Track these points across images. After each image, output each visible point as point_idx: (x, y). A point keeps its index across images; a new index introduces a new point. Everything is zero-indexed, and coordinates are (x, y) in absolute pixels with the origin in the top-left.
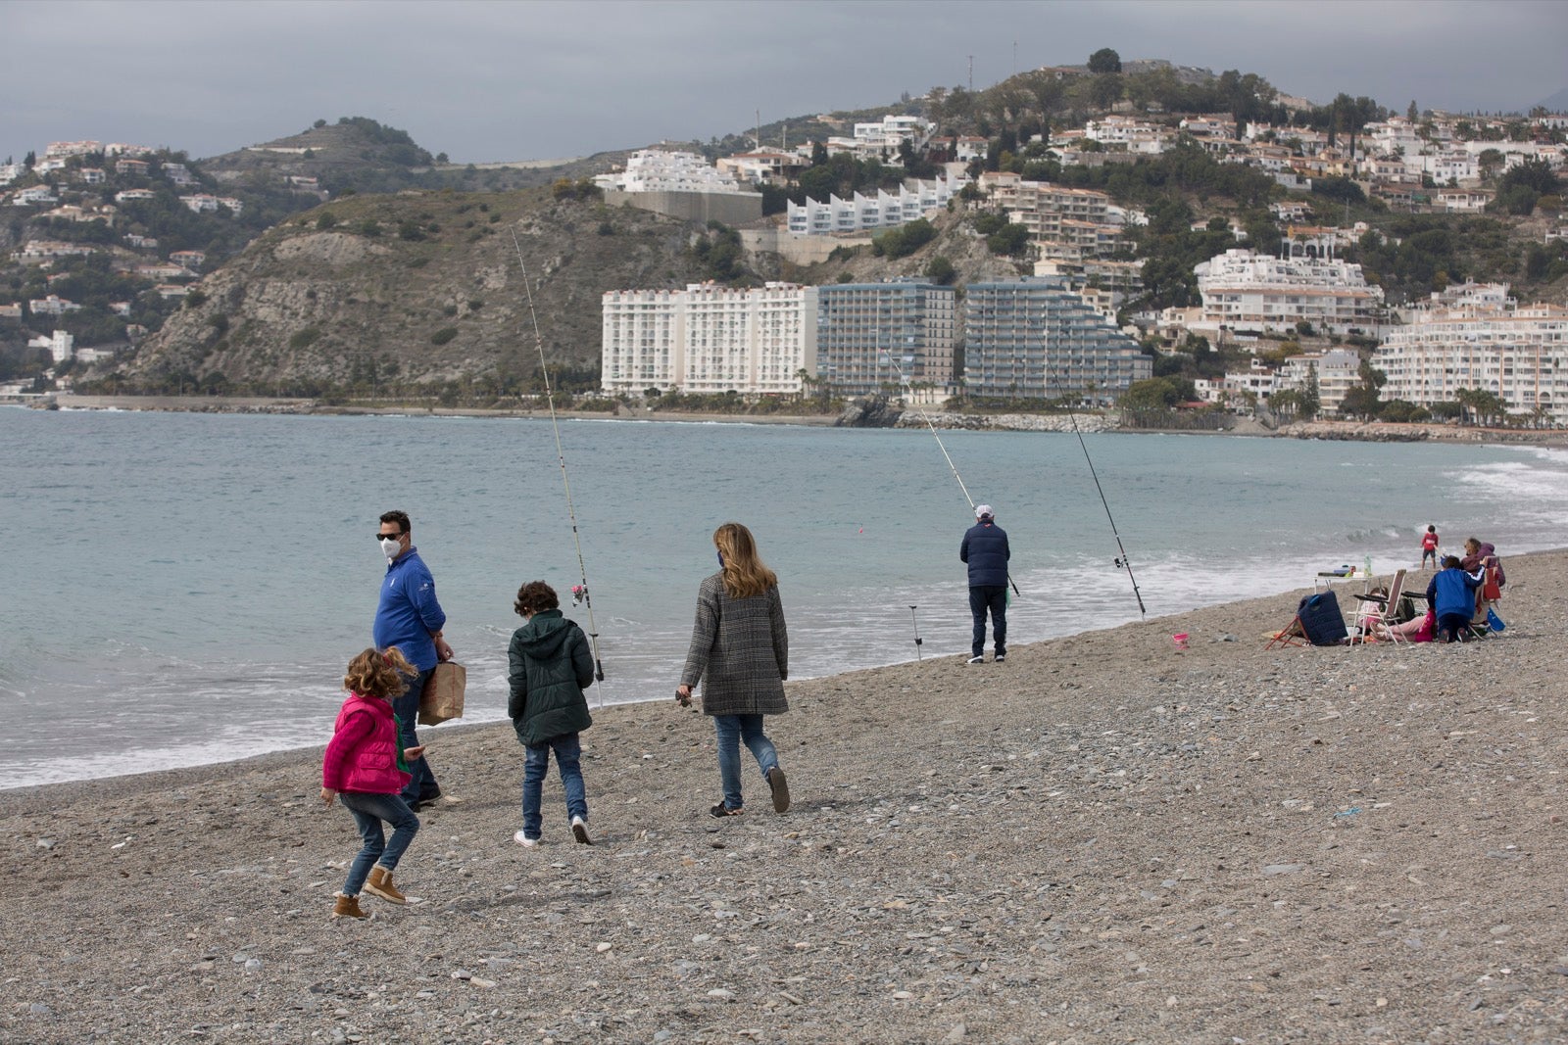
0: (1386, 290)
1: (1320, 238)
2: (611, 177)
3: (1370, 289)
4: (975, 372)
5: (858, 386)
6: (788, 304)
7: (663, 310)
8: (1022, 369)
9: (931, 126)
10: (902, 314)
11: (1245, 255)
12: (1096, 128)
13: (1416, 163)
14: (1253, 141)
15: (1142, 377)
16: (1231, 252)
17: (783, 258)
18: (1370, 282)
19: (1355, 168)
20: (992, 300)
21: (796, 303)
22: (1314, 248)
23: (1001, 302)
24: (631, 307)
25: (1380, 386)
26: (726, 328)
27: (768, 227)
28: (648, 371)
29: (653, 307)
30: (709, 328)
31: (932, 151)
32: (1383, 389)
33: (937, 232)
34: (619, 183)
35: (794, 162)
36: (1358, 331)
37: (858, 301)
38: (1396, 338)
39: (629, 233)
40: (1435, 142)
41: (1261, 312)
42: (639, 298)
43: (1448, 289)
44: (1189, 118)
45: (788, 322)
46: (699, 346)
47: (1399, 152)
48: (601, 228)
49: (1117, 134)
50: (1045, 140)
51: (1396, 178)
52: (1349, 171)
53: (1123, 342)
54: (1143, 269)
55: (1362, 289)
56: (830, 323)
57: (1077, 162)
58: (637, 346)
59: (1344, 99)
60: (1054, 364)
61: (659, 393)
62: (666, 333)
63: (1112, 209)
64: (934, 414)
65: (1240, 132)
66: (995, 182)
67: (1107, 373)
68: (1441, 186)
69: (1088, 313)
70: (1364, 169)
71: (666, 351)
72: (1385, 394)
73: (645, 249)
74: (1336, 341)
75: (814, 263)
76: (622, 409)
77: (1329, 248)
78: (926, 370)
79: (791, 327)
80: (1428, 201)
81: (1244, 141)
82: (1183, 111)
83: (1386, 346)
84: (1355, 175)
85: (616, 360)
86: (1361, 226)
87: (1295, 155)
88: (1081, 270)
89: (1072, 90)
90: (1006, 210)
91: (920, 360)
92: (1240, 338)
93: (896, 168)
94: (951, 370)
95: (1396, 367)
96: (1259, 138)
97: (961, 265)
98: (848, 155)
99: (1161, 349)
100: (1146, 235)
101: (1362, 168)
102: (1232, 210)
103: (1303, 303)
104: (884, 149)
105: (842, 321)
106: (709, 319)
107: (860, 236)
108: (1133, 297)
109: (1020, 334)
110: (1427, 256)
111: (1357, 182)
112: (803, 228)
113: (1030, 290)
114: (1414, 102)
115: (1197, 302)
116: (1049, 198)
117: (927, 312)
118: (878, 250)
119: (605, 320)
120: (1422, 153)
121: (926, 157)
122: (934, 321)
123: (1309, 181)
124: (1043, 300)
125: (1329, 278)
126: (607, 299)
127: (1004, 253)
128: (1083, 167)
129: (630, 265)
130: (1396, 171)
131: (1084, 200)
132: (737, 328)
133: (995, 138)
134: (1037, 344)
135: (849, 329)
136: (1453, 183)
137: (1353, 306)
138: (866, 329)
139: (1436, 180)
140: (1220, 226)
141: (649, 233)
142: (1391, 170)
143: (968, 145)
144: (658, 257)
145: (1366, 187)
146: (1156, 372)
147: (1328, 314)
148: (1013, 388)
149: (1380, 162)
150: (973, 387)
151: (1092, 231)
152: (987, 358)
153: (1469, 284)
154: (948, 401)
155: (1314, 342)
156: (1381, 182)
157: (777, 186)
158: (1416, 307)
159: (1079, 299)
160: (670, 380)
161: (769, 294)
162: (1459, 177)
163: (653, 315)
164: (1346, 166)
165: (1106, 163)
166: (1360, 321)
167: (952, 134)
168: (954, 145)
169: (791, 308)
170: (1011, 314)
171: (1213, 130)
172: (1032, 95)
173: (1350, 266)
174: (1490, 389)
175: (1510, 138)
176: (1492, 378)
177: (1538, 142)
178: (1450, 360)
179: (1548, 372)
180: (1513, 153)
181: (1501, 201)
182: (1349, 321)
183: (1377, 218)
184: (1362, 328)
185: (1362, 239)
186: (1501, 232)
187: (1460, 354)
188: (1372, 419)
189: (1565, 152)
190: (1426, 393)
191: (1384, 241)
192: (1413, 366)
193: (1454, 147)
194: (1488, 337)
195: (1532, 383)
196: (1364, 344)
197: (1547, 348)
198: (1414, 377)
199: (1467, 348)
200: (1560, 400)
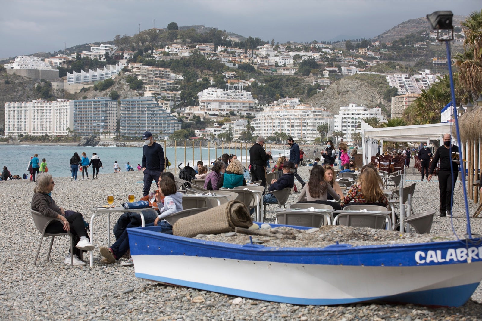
0: (259, 100)
1: (238, 84)
2: (9, 65)
3: (253, 100)
4: (124, 128)
5: (86, 133)
6: (64, 106)
7: (24, 109)
8: (139, 127)
9: (115, 47)
10: (100, 109)
11: (213, 89)
12: (168, 48)
13: (273, 59)
14: (220, 52)
15: (178, 129)
16: (209, 88)
17: (65, 91)
18: (254, 98)
19: (253, 61)
20: (129, 105)
21: (67, 106)
22: (236, 87)
23: (132, 105)
24: (14, 107)
25: (253, 132)
26: (45, 114)
27: (61, 81)
28: (20, 129)
29: (21, 107)
30: (39, 114)
31: (115, 56)
32: (254, 132)
33: (115, 82)
34: (12, 67)
35: (70, 60)
36: (249, 114)
37: (86, 105)
38: (259, 116)
39: (14, 83)
40: (280, 52)
41: (218, 108)
42: (17, 105)
43: (280, 100)
44: (199, 45)
45: (64, 112)
46: (36, 120)
47: (268, 55)
48: (5, 81)
49: (175, 50)
50: (152, 52)
51: (266, 64)
52: (251, 62)
53: (172, 118)
54: (181, 94)
55: (251, 100)
56: (77, 112)
57: (161, 59)
58: (16, 120)
59: (251, 38)
60: (149, 125)
61: (23, 136)
62: (25, 116)
63: (172, 74)
64: (110, 142)
65: (216, 49)
66: (133, 66)
67: (166, 128)
68: (281, 66)
69: (160, 108)
70: (256, 61)
71: (25, 122)
72: (254, 134)
73: (20, 88)
74: (242, 117)
75: (76, 93)
76: (10, 141)
77: (241, 87)
78: (108, 127)
79: (65, 114)
80: (276, 71)
81: (217, 52)
82: (197, 42)
83: (255, 118)
84: (253, 63)
85: (9, 125)
86: (253, 80)
87: (233, 56)
88: (160, 94)
89: (162, 36)
90: (137, 75)
91: (106, 124)
92: (211, 116)
93: (103, 62)
94: (117, 127)
95: (258, 125)
96: (222, 51)
97: (121, 93)
98: (88, 57)
99: (184, 120)
100: (183, 83)
101: (255, 60)
102: (211, 74)
103: (231, 105)
104: (100, 55)
105: (81, 112)
106: (39, 111)
107: (91, 84)
108: (177, 103)
109: (138, 116)
110: (273, 89)
111: (253, 65)
112: (72, 81)
113: (141, 101)
114: (273, 39)
115: (198, 105)
116: (151, 71)
117: (108, 109)
118: (96, 88)
119: (6, 112)
120: (275, 56)
121: (114, 58)
122: (111, 111)
123: (237, 65)
124: (145, 104)
125: (241, 96)
126: (6, 105)
127: (135, 89)
128: (163, 61)
129: (15, 94)
130: (266, 62)
131: (163, 71)
132: (48, 114)
133: (136, 52)
134: (143, 119)
135: (84, 114)
136: (285, 65)
137: (248, 106)
138: (89, 114)
139: (279, 64)
140: (206, 80)
141: (22, 83)
143: (127, 54)
144: (24, 91)
145: (256, 67)
146: (182, 128)
147: (240, 108)
148: (136, 133)
149: (261, 59)
150: (123, 133)
151: (165, 82)
152: (128, 123)
153: (287, 98)
154: (114, 137)
155: (235, 117)
156: (261, 65)
157: (64, 67)
158: (269, 106)
159: (158, 104)
160: (26, 132)
161: (58, 103)
162: (287, 63)
163: (21, 110)
164: (249, 60)
165: (171, 59)
166: (250, 110)
167: (122, 50)
168: (123, 54)
169: (65, 107)
170: (135, 109)
171: (207, 49)
172: (148, 37)
173: (248, 92)
174: (287, 132)
175: (304, 51)
176: (287, 128)
177: (313, 52)
178: (274, 123)
179: (305, 126)
180: (305, 55)
181: (300, 71)
182: (246, 110)
183: (259, 77)
184: (251, 112)
185: (252, 84)
186: (300, 81)
187: (277, 121)
188: (249, 142)
189: (321, 55)
190: (267, 134)
191: (259, 84)
192: (263, 125)
193: (285, 54)
194: (286, 115)
195: (300, 130)
196: (250, 118)
197: (305, 119)
198: (264, 128)
199: (279, 119)
200: (308, 135)
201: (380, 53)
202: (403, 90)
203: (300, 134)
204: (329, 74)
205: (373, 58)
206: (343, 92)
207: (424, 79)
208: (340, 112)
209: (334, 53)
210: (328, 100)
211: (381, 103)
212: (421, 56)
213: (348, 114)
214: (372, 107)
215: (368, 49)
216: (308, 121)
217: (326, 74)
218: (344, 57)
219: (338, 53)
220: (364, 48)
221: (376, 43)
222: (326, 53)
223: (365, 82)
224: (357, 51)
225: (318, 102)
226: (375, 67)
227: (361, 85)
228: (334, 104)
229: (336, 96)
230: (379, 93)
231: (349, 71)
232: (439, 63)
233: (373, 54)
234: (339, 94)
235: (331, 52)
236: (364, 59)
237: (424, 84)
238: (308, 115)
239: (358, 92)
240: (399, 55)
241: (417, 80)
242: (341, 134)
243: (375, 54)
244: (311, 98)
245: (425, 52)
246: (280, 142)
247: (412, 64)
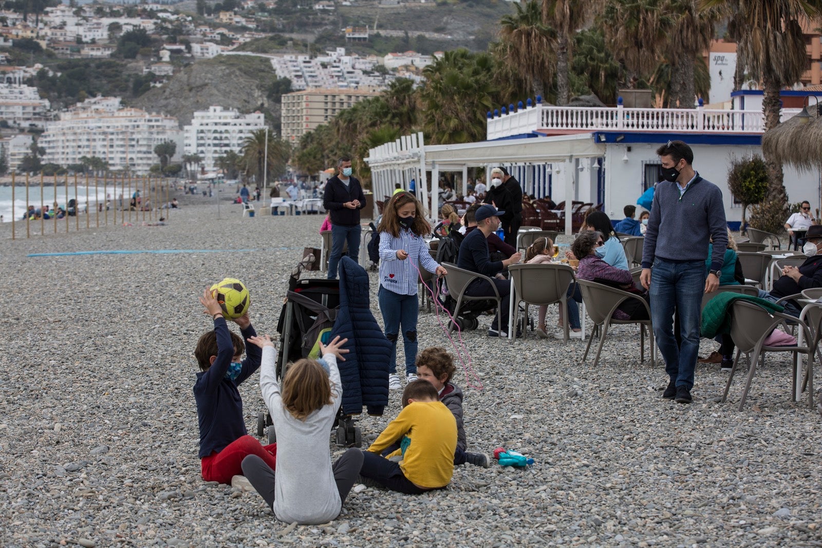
0: (50, 101)
1: (13, 73)
3: (41, 101)
13: (73, 29)
18: (42, 97)
19: (38, 33)
22: (10, 78)
25: (42, 155)
32: (45, 157)
36: (34, 125)
38: (52, 128)
40: (85, 18)
43: (87, 101)
47: (64, 24)
51: (62, 39)
52: (34, 35)
55: (38, 101)
68: (87, 43)
70: (44, 34)
72: (45, 160)
74: (22, 131)
77: (19, 78)
80: (79, 52)
83: (46, 133)
84: (37, 37)
86: (39, 66)
87: (4, 26)
95: (51, 145)
101: (42, 33)
103: (3, 109)
110: (75, 82)
111: (39, 41)
120: (76, 25)
123: (11, 41)
125: (19, 95)
130: (61, 35)
136: (93, 41)
137: (32, 111)
139: (84, 40)
142: (59, 34)
145: (43, 44)
147: (17, 115)
149: (53, 30)
153: (99, 97)
155: (9, 131)
156: (53, 41)
158: (68, 111)
162: (97, 38)
164: (32, 32)
166: (36, 119)
173: (31, 88)
174: (102, 156)
175: (126, 15)
176: (102, 150)
177: (142, 18)
178: (80, 140)
179: (133, 146)
180: (128, 24)
181: (119, 51)
182: (28, 119)
183: (49, 60)
184: (36, 123)
185: (38, 73)
186: (120, 69)
187: (85, 137)
188: (35, 174)
189: (155, 23)
190: (67, 159)
191: (51, 74)
192: (60, 144)
193: (95, 21)
194: (100, 127)
195: (123, 152)
196: (36, 132)
197: (132, 133)
198: (61, 150)
199: (89, 133)
200: (140, 162)
201: (257, 20)
202: (299, 83)
203: (125, 158)
204: (170, 57)
205: (244, 29)
206: (198, 87)
207: (335, 64)
208: (193, 121)
209: (177, 19)
210: (172, 101)
211: (262, 105)
212: (326, 24)
213: (207, 124)
214: (248, 112)
215: (236, 13)
216: (139, 136)
217: (166, 55)
218: (196, 26)
219: (186, 20)
220: (227, 11)
221: (249, 2)
222: (164, 20)
223: (235, 69)
224: (216, 16)
225: (154, 104)
226: (251, 43)
227: (229, 75)
228: (183, 106)
229: (187, 93)
230: (260, 87)
231: (205, 51)
232: (357, 36)
233: (243, 21)
234: (190, 90)
235: (173, 17)
236: (230, 30)
237: (335, 71)
238: (138, 126)
239: (222, 87)
240: (288, 24)
241: (324, 66)
242: (196, 159)
243: (247, 21)
244: (143, 96)
245: (332, 18)
246: (91, 172)
247: (310, 38)
